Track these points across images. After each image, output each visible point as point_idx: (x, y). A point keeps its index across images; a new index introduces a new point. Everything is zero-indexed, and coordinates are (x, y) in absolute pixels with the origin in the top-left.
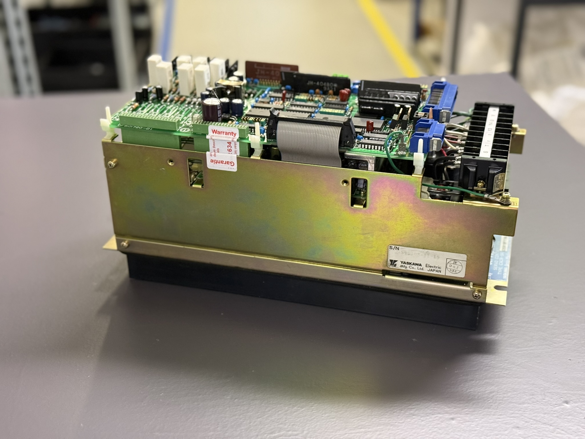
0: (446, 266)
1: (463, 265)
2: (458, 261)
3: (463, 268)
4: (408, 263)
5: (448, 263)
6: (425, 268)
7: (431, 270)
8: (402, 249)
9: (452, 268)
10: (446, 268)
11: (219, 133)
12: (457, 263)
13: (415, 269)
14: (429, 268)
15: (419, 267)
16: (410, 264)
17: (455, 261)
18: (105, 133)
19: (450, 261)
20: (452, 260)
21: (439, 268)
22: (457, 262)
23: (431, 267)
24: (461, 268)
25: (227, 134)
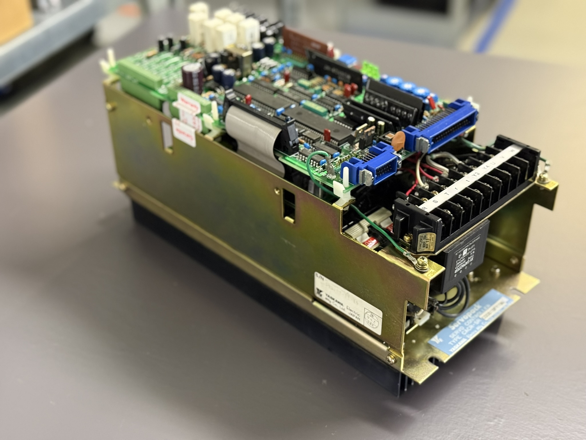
0: (364, 316)
1: (379, 322)
2: (376, 316)
3: (379, 325)
4: (331, 298)
5: (366, 313)
6: (346, 309)
7: (352, 314)
8: (326, 280)
9: (369, 320)
10: (365, 319)
11: (187, 103)
12: (373, 317)
13: (338, 307)
14: (350, 311)
15: (342, 306)
16: (333, 299)
17: (372, 314)
18: (105, 76)
19: (368, 312)
20: (369, 312)
21: (358, 315)
22: (374, 315)
23: (351, 310)
24: (378, 323)
25: (192, 105)
